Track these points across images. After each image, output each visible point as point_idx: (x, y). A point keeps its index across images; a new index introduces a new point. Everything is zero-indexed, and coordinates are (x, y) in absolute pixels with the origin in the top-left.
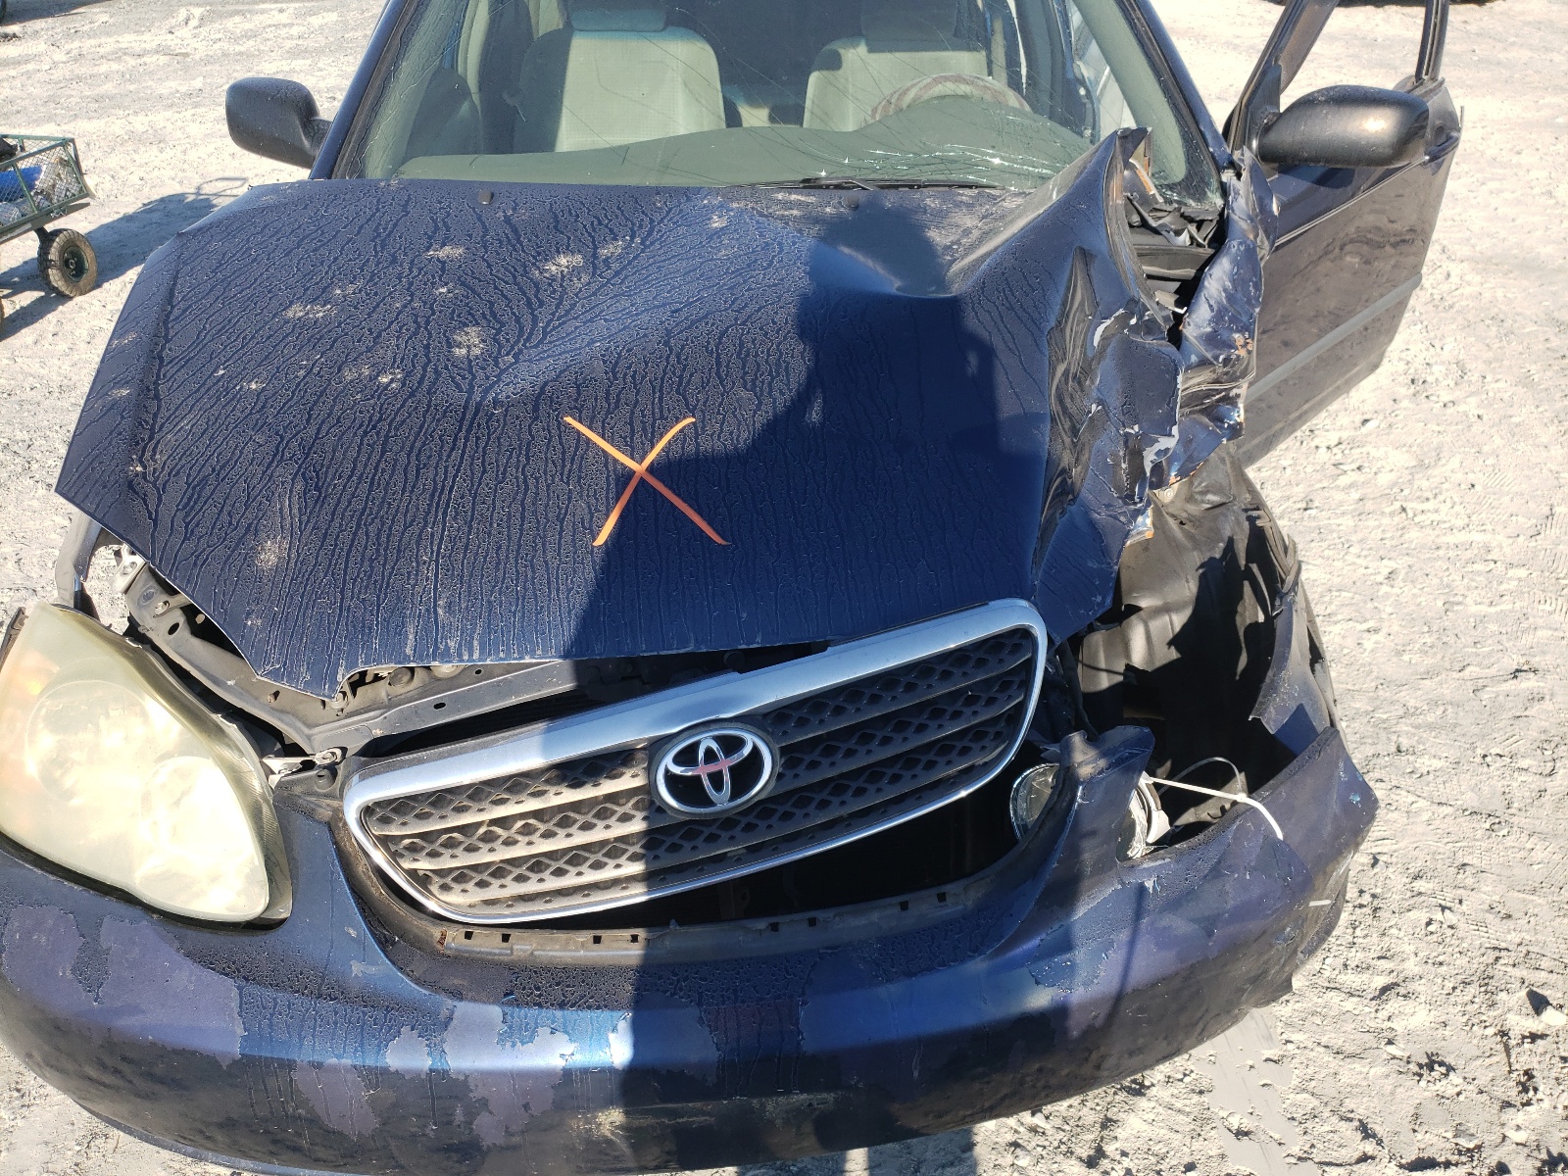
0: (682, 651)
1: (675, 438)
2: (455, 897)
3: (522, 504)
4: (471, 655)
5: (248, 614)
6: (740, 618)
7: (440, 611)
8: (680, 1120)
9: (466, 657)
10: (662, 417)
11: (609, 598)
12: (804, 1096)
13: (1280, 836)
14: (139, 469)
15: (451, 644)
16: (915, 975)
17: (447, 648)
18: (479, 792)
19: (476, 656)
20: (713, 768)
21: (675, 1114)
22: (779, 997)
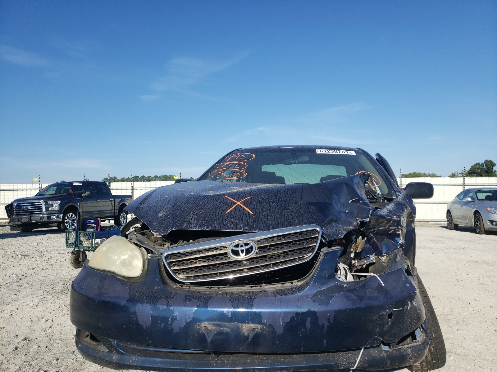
0: (240, 231)
1: (247, 199)
2: (181, 276)
3: (213, 207)
4: (196, 228)
5: (154, 223)
6: (254, 226)
7: (192, 221)
8: (221, 329)
9: (195, 228)
10: (245, 196)
11: (227, 221)
12: (252, 325)
13: (383, 285)
14: (140, 206)
15: (193, 226)
16: (282, 295)
17: (192, 227)
18: (192, 253)
19: (197, 228)
20: (242, 248)
21: (220, 326)
22: (249, 297)
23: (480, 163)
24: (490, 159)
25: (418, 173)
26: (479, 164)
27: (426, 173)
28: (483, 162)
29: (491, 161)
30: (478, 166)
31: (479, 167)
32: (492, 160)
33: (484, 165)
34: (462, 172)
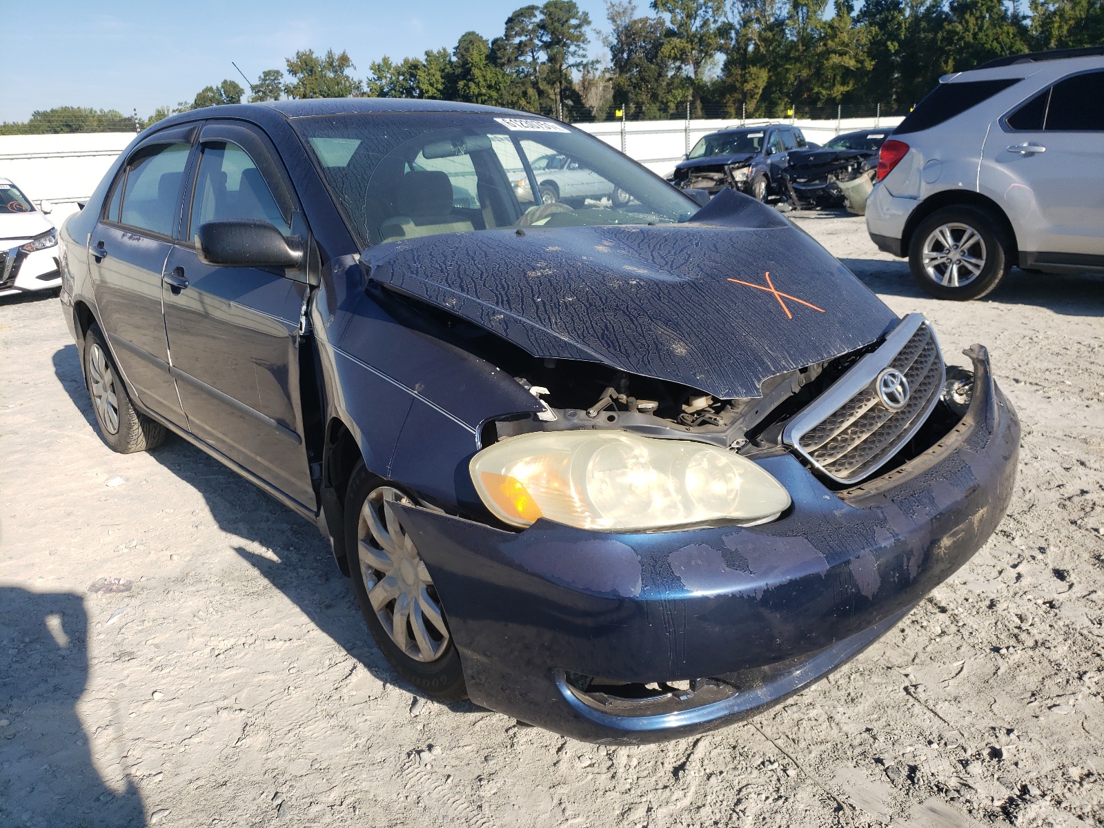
1: (771, 279)
4: (792, 365)
6: (851, 338)
11: (812, 336)
15: (783, 363)
17: (783, 365)
20: (895, 387)
23: (215, 88)
24: (232, 79)
25: (75, 107)
26: (210, 89)
27: (94, 109)
28: (220, 86)
29: (234, 82)
30: (210, 94)
31: (213, 97)
32: (236, 82)
33: (223, 92)
34: (180, 107)
